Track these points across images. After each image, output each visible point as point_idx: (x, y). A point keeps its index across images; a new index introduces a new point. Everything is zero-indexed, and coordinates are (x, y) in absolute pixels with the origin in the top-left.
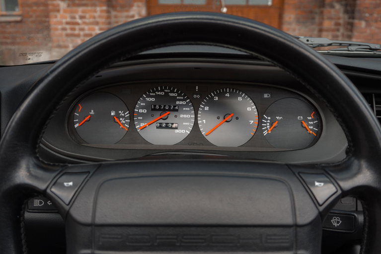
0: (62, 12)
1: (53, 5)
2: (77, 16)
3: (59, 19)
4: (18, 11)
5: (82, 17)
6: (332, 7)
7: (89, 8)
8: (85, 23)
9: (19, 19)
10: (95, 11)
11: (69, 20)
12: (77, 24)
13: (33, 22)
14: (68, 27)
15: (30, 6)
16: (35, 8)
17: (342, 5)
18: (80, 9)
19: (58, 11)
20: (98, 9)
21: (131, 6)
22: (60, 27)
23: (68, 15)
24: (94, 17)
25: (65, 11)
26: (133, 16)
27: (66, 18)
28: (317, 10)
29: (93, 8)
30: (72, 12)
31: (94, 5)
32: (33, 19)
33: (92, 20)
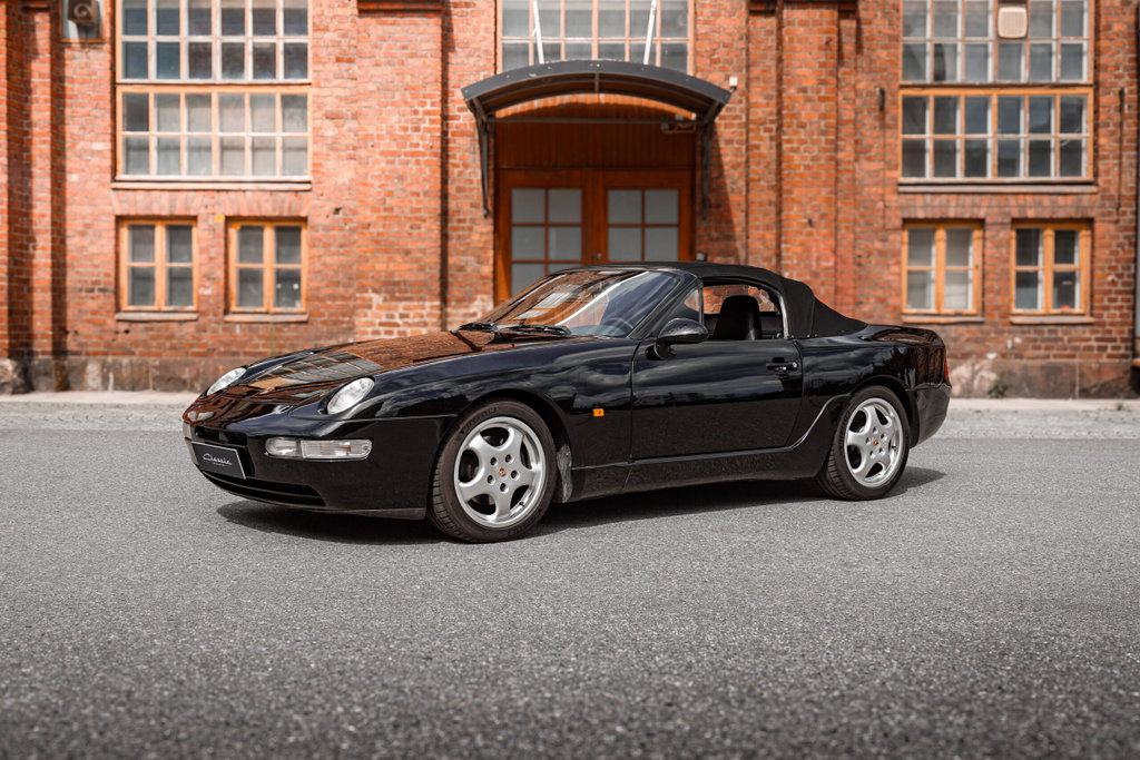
0: (374, 308)
1: (363, 299)
2: (397, 315)
3: (369, 319)
4: (300, 306)
5: (402, 316)
7: (415, 303)
8: (407, 324)
9: (304, 318)
10: (423, 307)
11: (384, 319)
12: (398, 325)
13: (324, 323)
14: (382, 329)
15: (321, 300)
16: (329, 303)
18: (402, 304)
19: (370, 307)
20: (428, 304)
21: (473, 300)
22: (370, 329)
23: (383, 313)
24: (422, 316)
25: (379, 307)
26: (474, 314)
27: (380, 317)
29: (421, 303)
30: (389, 308)
31: (422, 299)
32: (325, 318)
33: (417, 320)
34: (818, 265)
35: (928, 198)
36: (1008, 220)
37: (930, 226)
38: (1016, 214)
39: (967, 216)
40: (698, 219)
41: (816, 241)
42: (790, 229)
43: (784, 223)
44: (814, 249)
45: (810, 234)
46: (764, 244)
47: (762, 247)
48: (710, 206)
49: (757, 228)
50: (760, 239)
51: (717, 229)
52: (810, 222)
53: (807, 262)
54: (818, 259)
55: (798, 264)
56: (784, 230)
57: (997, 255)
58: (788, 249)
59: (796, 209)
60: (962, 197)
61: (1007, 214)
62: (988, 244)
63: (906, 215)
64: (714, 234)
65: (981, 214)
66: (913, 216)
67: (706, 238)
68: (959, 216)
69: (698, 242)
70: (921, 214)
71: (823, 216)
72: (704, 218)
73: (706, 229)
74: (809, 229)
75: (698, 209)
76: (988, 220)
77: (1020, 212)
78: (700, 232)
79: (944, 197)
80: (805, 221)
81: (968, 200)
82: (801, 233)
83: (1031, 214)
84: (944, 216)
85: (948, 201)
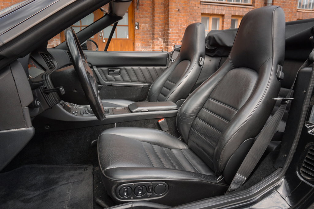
6: (158, 40)
17: (162, 39)
28: (151, 41)
34: (181, 26)
35: (209, 6)
36: (231, 15)
37: (208, 16)
38: (233, 14)
39: (220, 13)
40: (135, 9)
41: (180, 17)
42: (172, 13)
43: (170, 10)
44: (180, 21)
45: (179, 15)
46: (160, 19)
47: (159, 20)
48: (140, 5)
49: (158, 13)
50: (158, 17)
51: (142, 14)
52: (179, 10)
53: (178, 25)
54: (181, 24)
55: (175, 26)
56: (170, 13)
57: (227, 27)
58: (171, 20)
59: (174, 4)
60: (219, 7)
61: (231, 13)
62: (225, 23)
63: (202, 12)
64: (141, 15)
65: (224, 13)
66: (204, 12)
67: (138, 17)
68: (217, 13)
69: (135, 18)
70: (207, 12)
71: (183, 8)
72: (138, 9)
73: (138, 13)
74: (178, 13)
75: (135, 5)
76: (225, 16)
77: (234, 13)
78: (136, 14)
79: (214, 7)
80: (177, 10)
81: (220, 8)
82: (176, 14)
83: (237, 14)
84: (213, 13)
85: (215, 8)
